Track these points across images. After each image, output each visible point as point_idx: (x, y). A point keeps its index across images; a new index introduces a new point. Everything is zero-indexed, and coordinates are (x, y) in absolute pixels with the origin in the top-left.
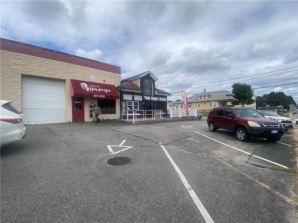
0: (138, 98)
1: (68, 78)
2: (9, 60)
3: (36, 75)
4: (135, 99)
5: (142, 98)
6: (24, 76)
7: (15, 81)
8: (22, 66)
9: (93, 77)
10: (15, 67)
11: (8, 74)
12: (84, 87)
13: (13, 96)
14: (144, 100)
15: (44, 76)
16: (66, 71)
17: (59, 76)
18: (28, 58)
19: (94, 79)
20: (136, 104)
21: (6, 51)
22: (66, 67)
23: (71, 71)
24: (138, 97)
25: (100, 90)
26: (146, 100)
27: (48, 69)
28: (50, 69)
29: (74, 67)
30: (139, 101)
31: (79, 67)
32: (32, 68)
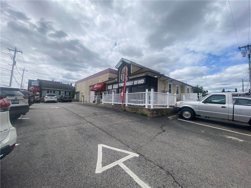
5: (118, 86)
19: (100, 81)
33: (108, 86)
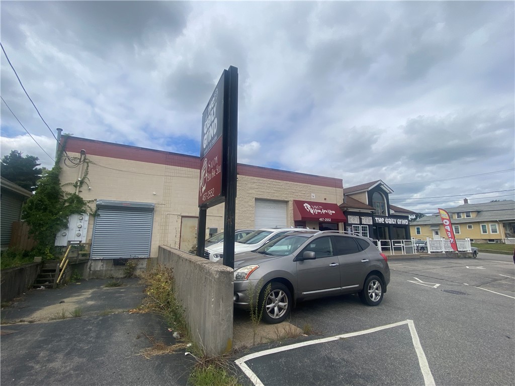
0: (368, 221)
1: (291, 199)
2: (247, 184)
3: (265, 198)
4: (364, 222)
5: (372, 221)
6: (257, 199)
7: (250, 206)
8: (255, 190)
9: (314, 195)
10: (250, 191)
11: (246, 199)
12: (308, 208)
13: (248, 221)
14: (375, 224)
15: (272, 198)
16: (289, 190)
17: (283, 198)
18: (260, 181)
19: (314, 197)
20: (364, 229)
21: (244, 176)
22: (289, 186)
23: (294, 191)
24: (367, 219)
25: (324, 211)
26: (378, 223)
27: (275, 190)
28: (277, 191)
29: (296, 186)
30: (369, 225)
31: (301, 185)
32: (262, 190)
33: (349, 216)
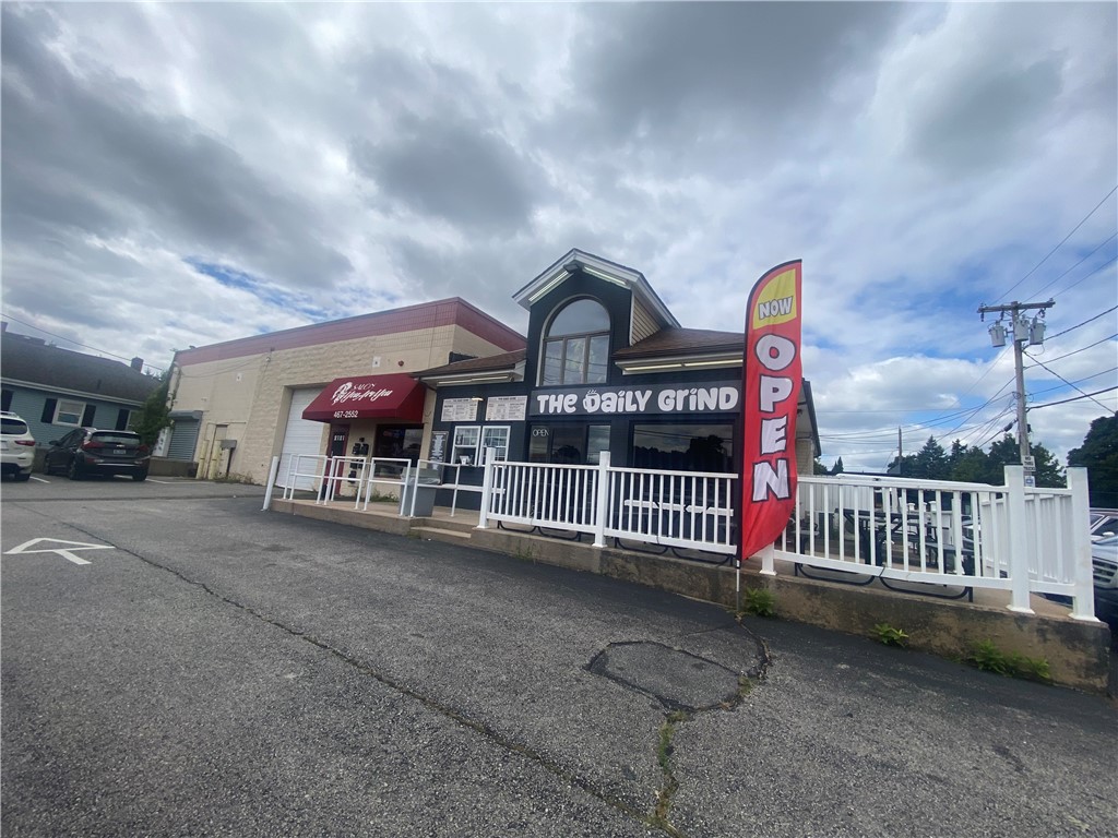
0: (508, 409)
2: (279, 365)
4: (493, 414)
7: (276, 401)
9: (378, 359)
13: (269, 430)
14: (536, 418)
15: (304, 383)
16: (334, 360)
17: (321, 378)
19: (378, 365)
20: (495, 437)
21: (279, 352)
22: (336, 352)
24: (507, 405)
26: (547, 415)
27: (312, 366)
30: (511, 423)
32: (296, 370)
33: (446, 402)
